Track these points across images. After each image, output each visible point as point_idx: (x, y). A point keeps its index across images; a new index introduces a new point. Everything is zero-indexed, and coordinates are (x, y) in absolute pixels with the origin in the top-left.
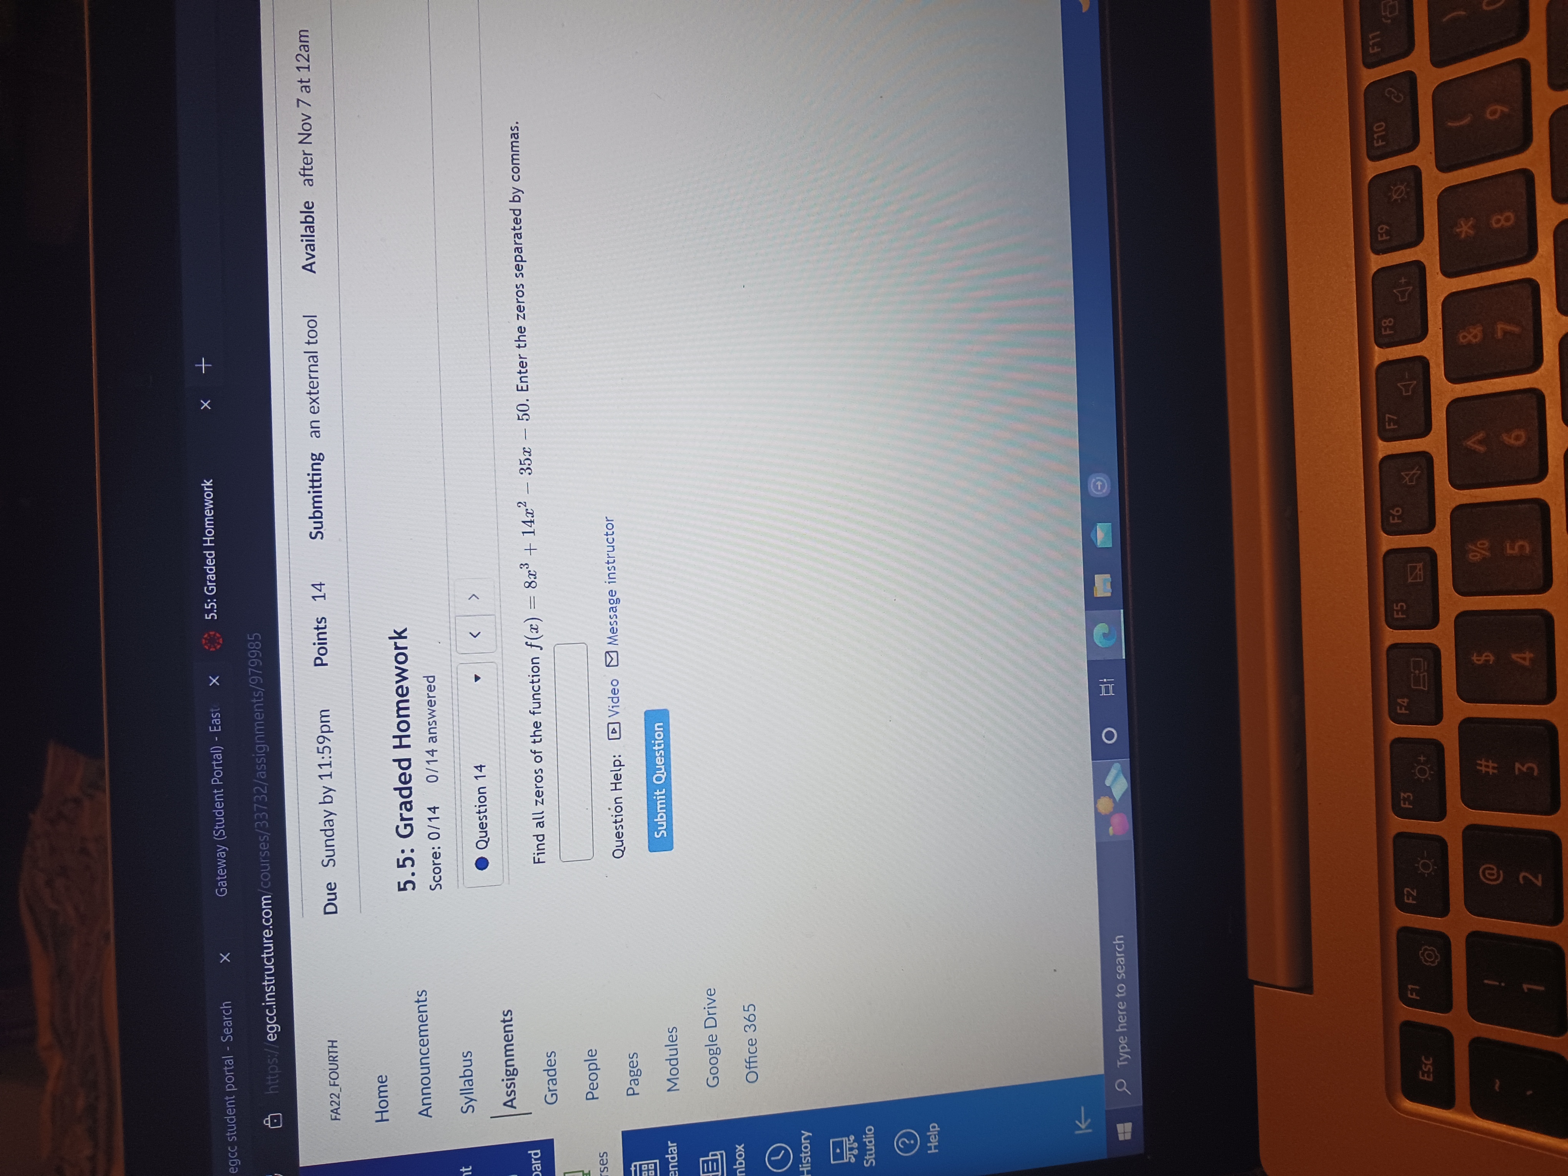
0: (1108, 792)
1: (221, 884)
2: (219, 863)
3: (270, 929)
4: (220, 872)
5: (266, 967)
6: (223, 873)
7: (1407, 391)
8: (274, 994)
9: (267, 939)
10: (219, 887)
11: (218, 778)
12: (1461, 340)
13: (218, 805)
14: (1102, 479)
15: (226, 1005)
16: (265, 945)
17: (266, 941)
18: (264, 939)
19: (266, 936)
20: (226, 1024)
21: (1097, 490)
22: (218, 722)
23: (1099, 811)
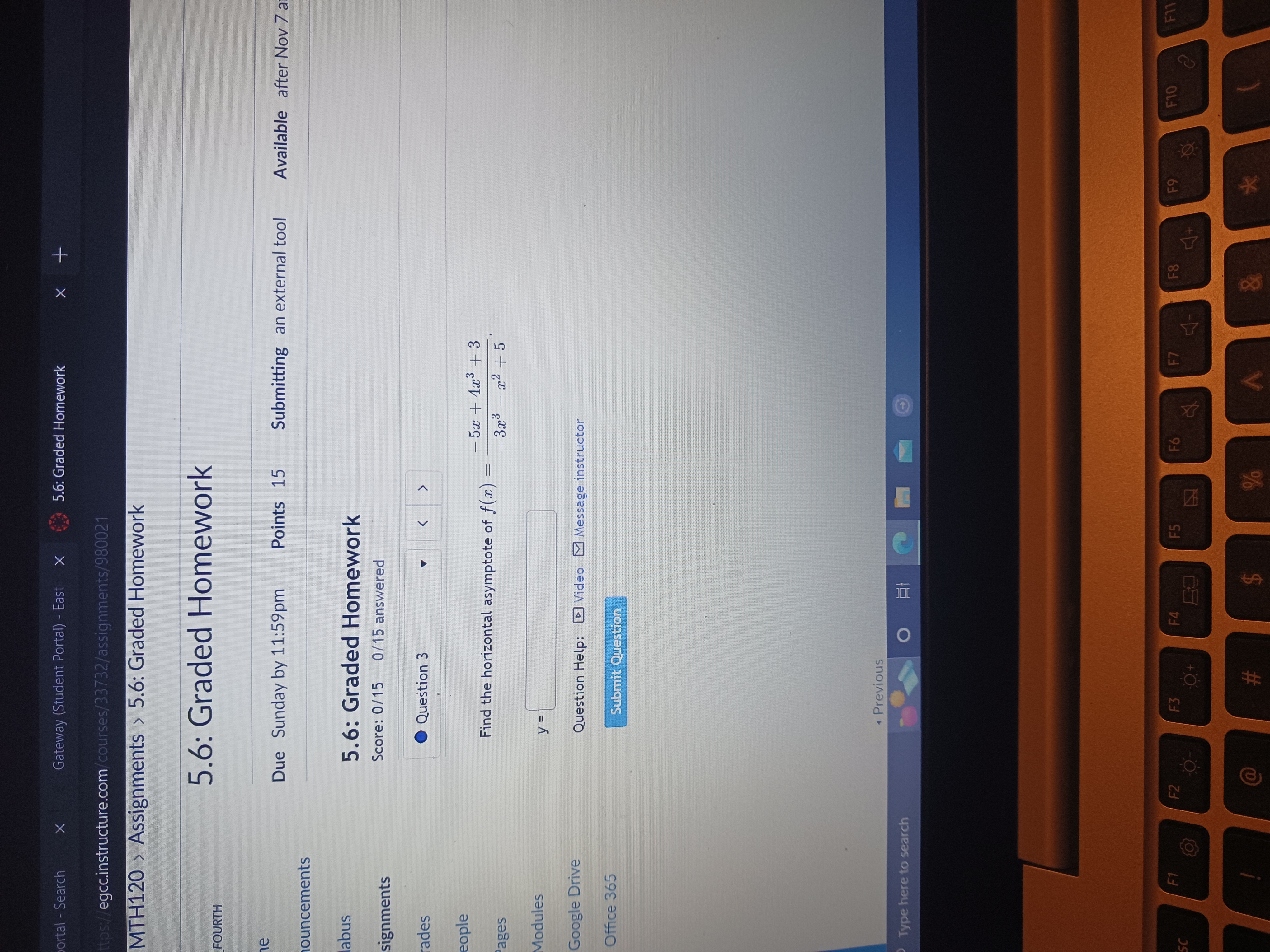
0: (900, 686)
1: (58, 757)
2: (57, 738)
3: (105, 802)
4: (58, 746)
5: (100, 838)
6: (60, 747)
7: (1189, 332)
8: (107, 864)
9: (102, 811)
10: (56, 760)
11: (59, 655)
12: (1242, 287)
13: (58, 681)
14: (907, 400)
15: (60, 874)
16: (100, 817)
17: (100, 813)
18: (99, 811)
19: (101, 808)
20: (59, 892)
21: (901, 410)
22: (61, 600)
23: (891, 704)
